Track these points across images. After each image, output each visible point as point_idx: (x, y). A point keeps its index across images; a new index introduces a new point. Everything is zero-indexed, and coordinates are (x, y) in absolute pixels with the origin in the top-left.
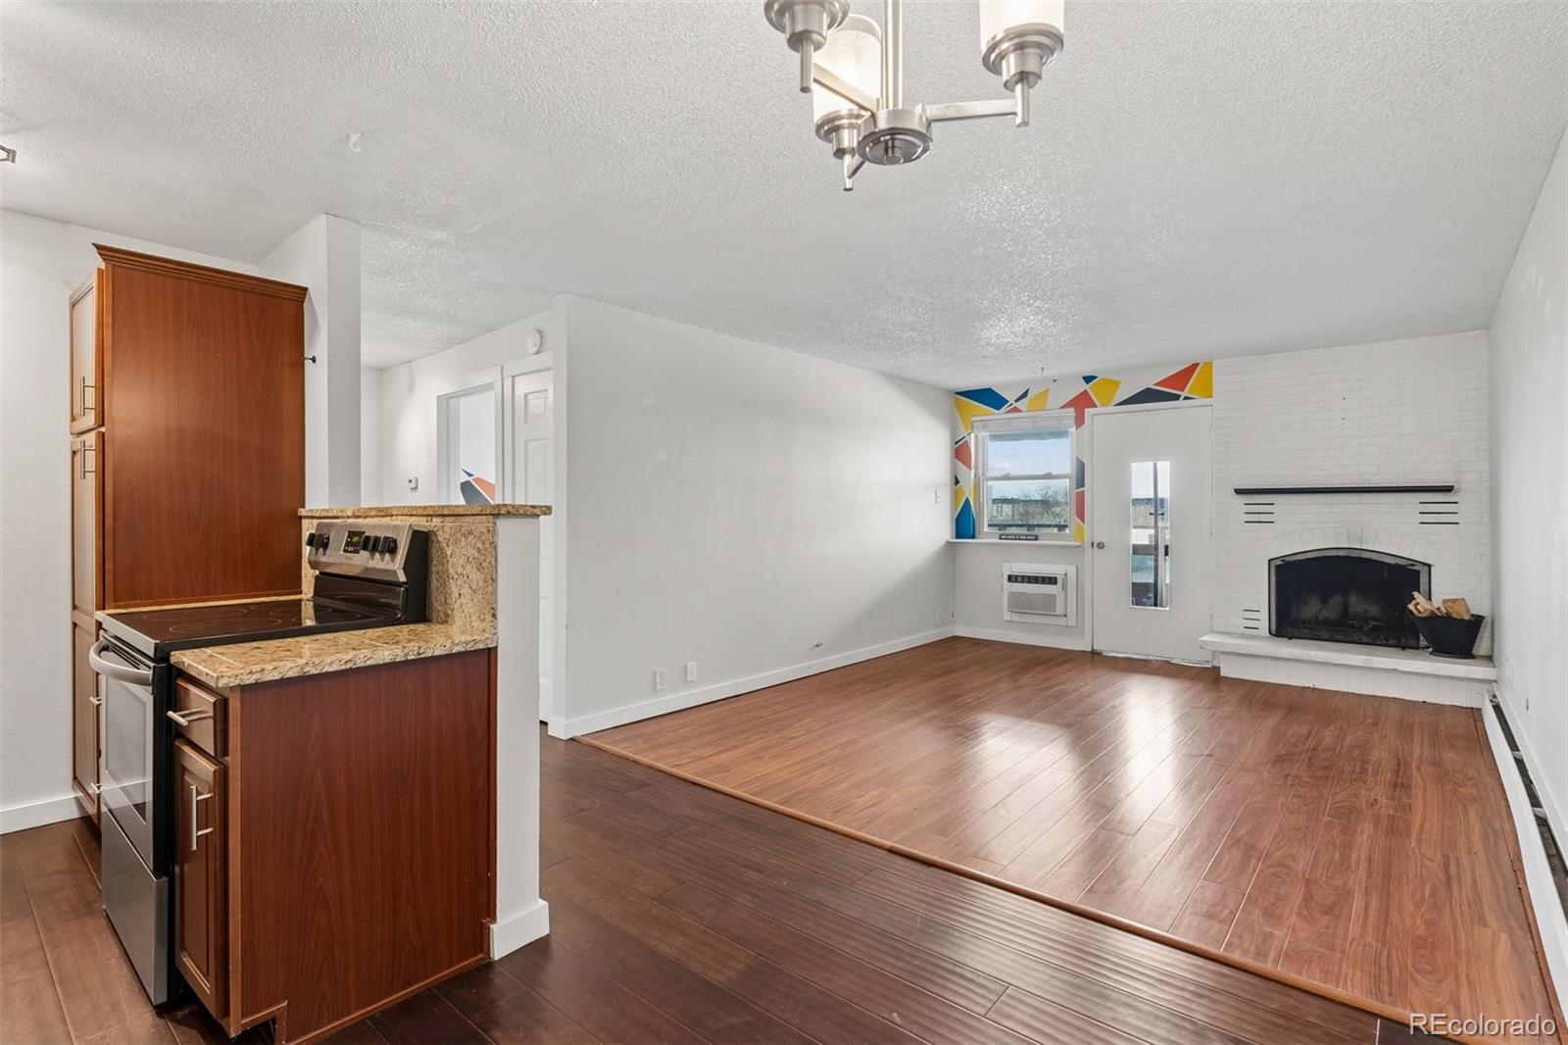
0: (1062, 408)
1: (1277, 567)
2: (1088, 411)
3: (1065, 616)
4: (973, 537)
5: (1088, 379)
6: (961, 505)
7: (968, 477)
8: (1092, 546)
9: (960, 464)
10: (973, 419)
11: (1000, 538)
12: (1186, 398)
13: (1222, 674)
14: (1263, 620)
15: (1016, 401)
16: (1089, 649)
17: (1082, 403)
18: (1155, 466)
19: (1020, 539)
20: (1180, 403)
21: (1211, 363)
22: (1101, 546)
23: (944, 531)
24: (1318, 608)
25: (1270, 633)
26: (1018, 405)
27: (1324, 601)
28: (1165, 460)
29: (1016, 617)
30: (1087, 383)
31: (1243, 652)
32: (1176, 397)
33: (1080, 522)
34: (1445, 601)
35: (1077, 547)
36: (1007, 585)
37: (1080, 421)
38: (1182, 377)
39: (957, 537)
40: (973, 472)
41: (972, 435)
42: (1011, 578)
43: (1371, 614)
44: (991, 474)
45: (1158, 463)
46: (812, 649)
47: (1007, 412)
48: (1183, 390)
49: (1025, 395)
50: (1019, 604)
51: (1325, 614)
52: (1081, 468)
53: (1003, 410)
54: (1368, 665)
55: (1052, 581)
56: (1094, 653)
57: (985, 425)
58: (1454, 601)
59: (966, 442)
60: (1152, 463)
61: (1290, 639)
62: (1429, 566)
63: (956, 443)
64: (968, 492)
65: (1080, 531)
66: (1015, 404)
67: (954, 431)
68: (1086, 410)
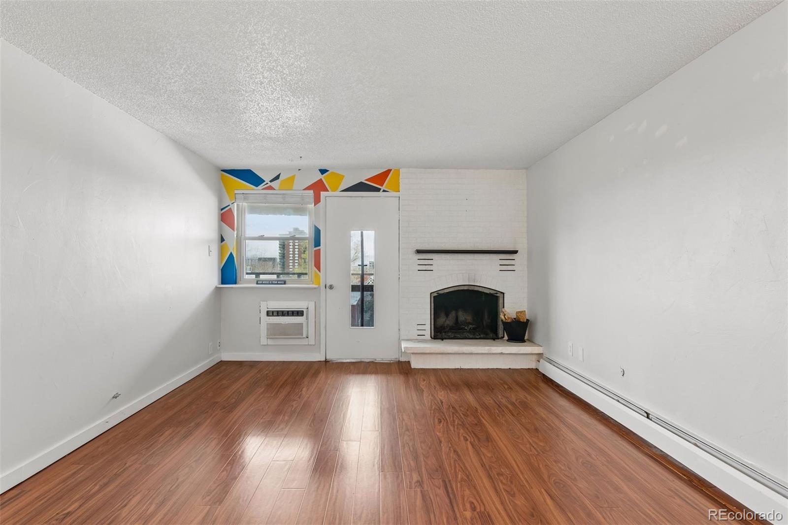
0: (304, 190)
1: (434, 297)
2: (323, 194)
3: (307, 337)
4: (236, 283)
5: (323, 171)
6: (226, 258)
7: (231, 236)
8: (326, 287)
9: (224, 225)
10: (236, 192)
11: (257, 284)
12: (384, 191)
13: (413, 367)
14: (429, 331)
15: (271, 181)
16: (323, 359)
17: (318, 188)
18: (362, 233)
19: (272, 284)
20: (381, 193)
21: (399, 170)
22: (331, 287)
23: (212, 279)
24: (444, 320)
25: (431, 338)
26: (273, 184)
27: (447, 315)
28: (372, 230)
29: (270, 342)
30: (322, 174)
32: (378, 190)
33: (318, 272)
34: (517, 313)
35: (315, 288)
36: (267, 320)
37: (317, 200)
38: (382, 177)
39: (222, 283)
40: (235, 232)
41: (235, 204)
42: (269, 313)
43: (468, 321)
44: (247, 236)
45: (364, 232)
46: (110, 400)
47: (263, 189)
48: (382, 186)
49: (277, 178)
50: (276, 332)
51: (448, 322)
52: (317, 232)
53: (261, 187)
54: (490, 352)
55: (299, 313)
56: (326, 361)
57: (246, 197)
58: (521, 312)
59: (230, 208)
60: (360, 232)
61: (443, 340)
62: (503, 293)
63: (222, 209)
64: (232, 248)
65: (318, 277)
66: (270, 184)
67: (220, 200)
68: (321, 192)
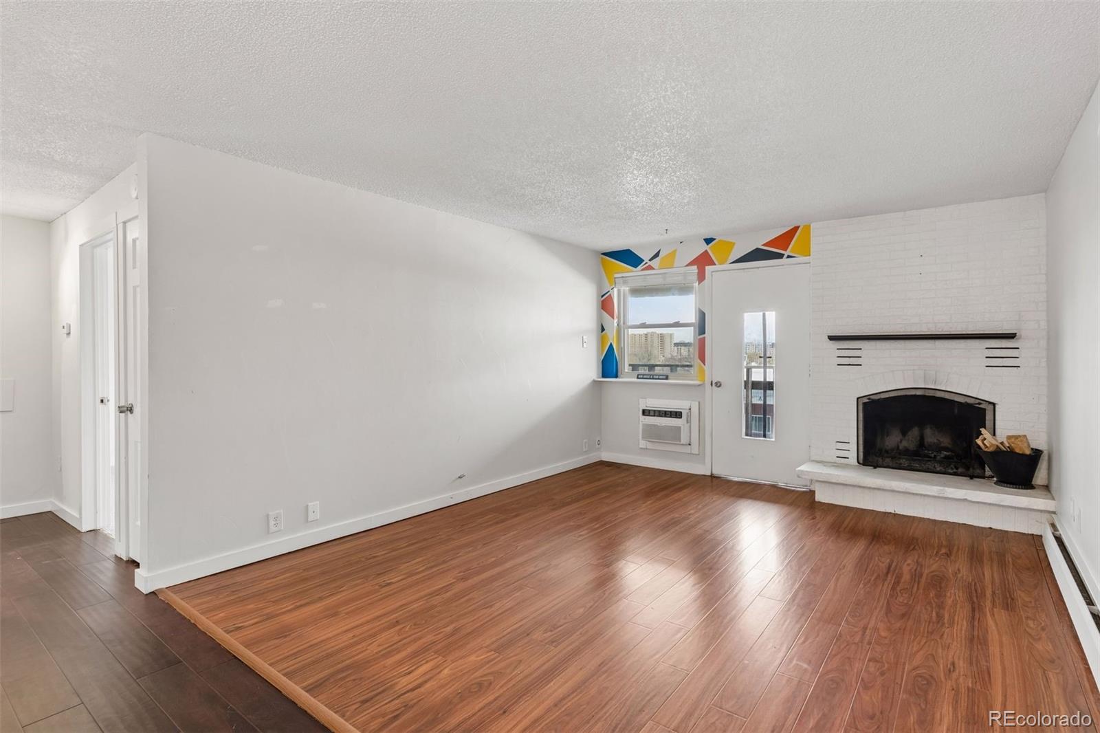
0: (687, 266)
1: (865, 404)
2: (708, 269)
3: (689, 444)
4: (616, 376)
5: (708, 241)
6: (606, 350)
7: (612, 324)
8: (712, 384)
9: (602, 311)
10: (616, 276)
11: (638, 378)
12: (789, 257)
13: (817, 500)
14: (852, 452)
15: (650, 260)
16: (708, 473)
17: (703, 261)
18: (764, 315)
19: (653, 379)
20: (784, 260)
21: (810, 226)
22: (718, 385)
23: (591, 371)
24: (898, 439)
25: (858, 462)
26: (652, 263)
27: (904, 433)
28: (772, 311)
29: (650, 446)
30: (708, 244)
31: (834, 481)
32: (780, 256)
33: (702, 364)
34: (1009, 438)
35: (699, 385)
36: (642, 418)
37: (701, 277)
38: (785, 239)
39: (604, 376)
40: (616, 321)
41: (615, 290)
42: (645, 413)
43: (942, 445)
44: (630, 323)
45: (767, 313)
46: (454, 481)
47: (642, 270)
48: (786, 250)
49: (657, 255)
50: (652, 434)
51: (905, 444)
52: (702, 316)
53: (640, 267)
54: (941, 495)
55: (678, 415)
56: (712, 476)
57: (625, 281)
58: (1017, 437)
59: (610, 295)
60: (761, 313)
61: (875, 468)
62: (994, 405)
63: (602, 296)
64: (612, 338)
65: (702, 372)
66: (649, 263)
67: (600, 286)
68: (707, 267)
